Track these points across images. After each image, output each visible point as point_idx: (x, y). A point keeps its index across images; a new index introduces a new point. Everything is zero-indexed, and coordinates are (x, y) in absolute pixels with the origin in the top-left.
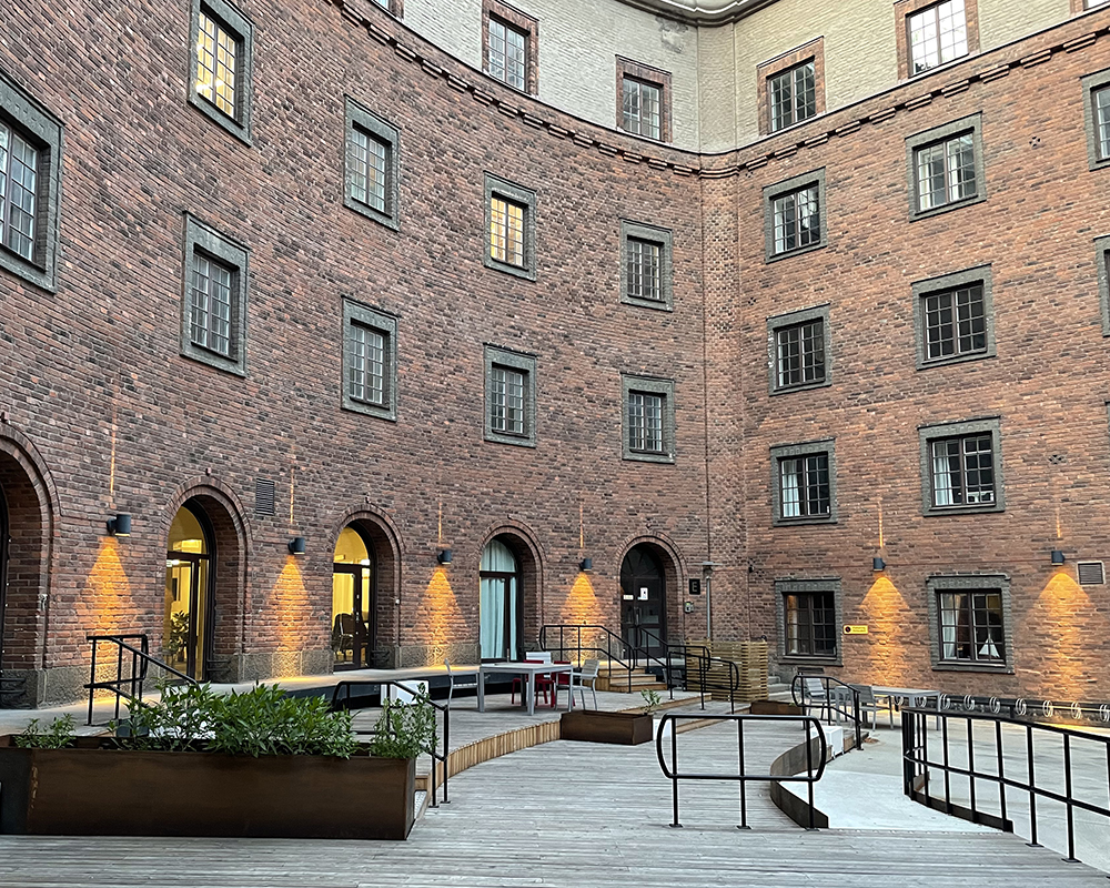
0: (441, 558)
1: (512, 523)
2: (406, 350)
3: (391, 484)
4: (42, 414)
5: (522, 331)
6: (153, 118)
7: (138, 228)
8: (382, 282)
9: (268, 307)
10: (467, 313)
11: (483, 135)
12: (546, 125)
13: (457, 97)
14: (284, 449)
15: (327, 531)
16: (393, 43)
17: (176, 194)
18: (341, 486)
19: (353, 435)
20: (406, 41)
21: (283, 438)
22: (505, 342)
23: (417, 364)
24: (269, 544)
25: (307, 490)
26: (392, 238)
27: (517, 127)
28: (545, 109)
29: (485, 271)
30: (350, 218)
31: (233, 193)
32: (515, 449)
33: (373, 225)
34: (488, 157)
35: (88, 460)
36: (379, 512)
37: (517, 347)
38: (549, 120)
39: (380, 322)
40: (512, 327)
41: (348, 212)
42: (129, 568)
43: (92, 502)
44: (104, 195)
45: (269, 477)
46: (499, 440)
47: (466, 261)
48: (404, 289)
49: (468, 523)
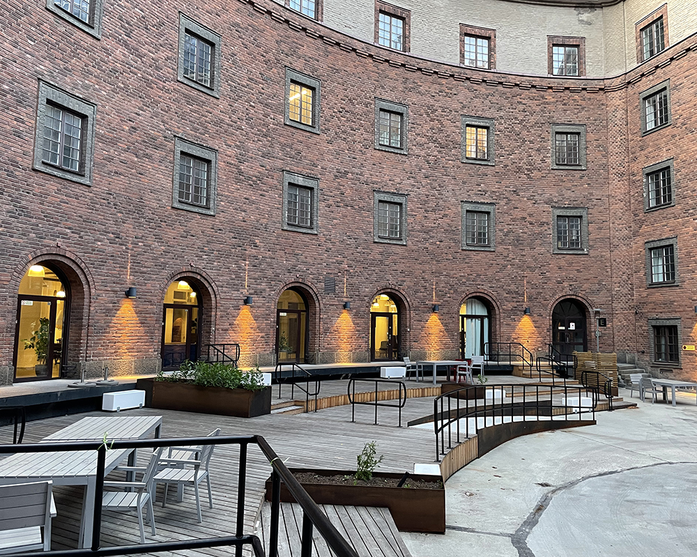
0: (434, 309)
1: (479, 290)
2: (412, 210)
3: (404, 275)
4: (210, 262)
5: (486, 192)
6: (265, 136)
7: (258, 182)
8: (398, 180)
9: (331, 202)
10: (451, 187)
11: (461, 97)
12: (501, 83)
13: (444, 81)
14: (340, 263)
15: (366, 298)
16: (403, 65)
17: (279, 164)
18: (374, 277)
19: (381, 253)
20: (411, 63)
21: (340, 258)
22: (475, 199)
23: (419, 217)
24: (333, 305)
25: (354, 280)
26: (404, 158)
27: (483, 89)
28: (499, 75)
29: (462, 165)
30: (379, 154)
31: (310, 156)
32: (482, 252)
33: (393, 154)
34: (464, 107)
35: (234, 277)
36: (397, 288)
37: (482, 201)
38: (503, 80)
39: (397, 199)
40: (480, 191)
41: (378, 151)
42: (256, 318)
43: (236, 292)
44: (241, 173)
45: (332, 276)
46: (471, 249)
47: (450, 162)
48: (412, 181)
49: (452, 291)
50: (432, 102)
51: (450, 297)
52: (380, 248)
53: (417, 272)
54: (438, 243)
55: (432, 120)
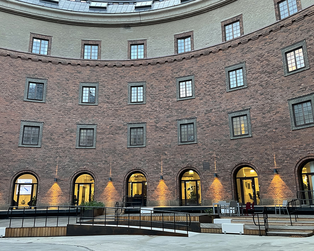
4: (145, 164)
5: (305, 88)
12: (306, 15)
13: (267, 37)
16: (239, 44)
20: (244, 40)
21: (211, 152)
22: (298, 95)
25: (221, 162)
28: (304, 11)
29: (285, 78)
32: (309, 128)
34: (282, 44)
36: (248, 162)
39: (243, 113)
41: (229, 93)
42: (167, 185)
43: (157, 175)
44: (157, 127)
46: (299, 128)
48: (252, 100)
50: (260, 52)
51: (287, 163)
52: (235, 142)
53: (262, 151)
54: (274, 130)
55: (262, 62)
